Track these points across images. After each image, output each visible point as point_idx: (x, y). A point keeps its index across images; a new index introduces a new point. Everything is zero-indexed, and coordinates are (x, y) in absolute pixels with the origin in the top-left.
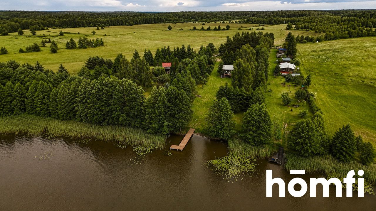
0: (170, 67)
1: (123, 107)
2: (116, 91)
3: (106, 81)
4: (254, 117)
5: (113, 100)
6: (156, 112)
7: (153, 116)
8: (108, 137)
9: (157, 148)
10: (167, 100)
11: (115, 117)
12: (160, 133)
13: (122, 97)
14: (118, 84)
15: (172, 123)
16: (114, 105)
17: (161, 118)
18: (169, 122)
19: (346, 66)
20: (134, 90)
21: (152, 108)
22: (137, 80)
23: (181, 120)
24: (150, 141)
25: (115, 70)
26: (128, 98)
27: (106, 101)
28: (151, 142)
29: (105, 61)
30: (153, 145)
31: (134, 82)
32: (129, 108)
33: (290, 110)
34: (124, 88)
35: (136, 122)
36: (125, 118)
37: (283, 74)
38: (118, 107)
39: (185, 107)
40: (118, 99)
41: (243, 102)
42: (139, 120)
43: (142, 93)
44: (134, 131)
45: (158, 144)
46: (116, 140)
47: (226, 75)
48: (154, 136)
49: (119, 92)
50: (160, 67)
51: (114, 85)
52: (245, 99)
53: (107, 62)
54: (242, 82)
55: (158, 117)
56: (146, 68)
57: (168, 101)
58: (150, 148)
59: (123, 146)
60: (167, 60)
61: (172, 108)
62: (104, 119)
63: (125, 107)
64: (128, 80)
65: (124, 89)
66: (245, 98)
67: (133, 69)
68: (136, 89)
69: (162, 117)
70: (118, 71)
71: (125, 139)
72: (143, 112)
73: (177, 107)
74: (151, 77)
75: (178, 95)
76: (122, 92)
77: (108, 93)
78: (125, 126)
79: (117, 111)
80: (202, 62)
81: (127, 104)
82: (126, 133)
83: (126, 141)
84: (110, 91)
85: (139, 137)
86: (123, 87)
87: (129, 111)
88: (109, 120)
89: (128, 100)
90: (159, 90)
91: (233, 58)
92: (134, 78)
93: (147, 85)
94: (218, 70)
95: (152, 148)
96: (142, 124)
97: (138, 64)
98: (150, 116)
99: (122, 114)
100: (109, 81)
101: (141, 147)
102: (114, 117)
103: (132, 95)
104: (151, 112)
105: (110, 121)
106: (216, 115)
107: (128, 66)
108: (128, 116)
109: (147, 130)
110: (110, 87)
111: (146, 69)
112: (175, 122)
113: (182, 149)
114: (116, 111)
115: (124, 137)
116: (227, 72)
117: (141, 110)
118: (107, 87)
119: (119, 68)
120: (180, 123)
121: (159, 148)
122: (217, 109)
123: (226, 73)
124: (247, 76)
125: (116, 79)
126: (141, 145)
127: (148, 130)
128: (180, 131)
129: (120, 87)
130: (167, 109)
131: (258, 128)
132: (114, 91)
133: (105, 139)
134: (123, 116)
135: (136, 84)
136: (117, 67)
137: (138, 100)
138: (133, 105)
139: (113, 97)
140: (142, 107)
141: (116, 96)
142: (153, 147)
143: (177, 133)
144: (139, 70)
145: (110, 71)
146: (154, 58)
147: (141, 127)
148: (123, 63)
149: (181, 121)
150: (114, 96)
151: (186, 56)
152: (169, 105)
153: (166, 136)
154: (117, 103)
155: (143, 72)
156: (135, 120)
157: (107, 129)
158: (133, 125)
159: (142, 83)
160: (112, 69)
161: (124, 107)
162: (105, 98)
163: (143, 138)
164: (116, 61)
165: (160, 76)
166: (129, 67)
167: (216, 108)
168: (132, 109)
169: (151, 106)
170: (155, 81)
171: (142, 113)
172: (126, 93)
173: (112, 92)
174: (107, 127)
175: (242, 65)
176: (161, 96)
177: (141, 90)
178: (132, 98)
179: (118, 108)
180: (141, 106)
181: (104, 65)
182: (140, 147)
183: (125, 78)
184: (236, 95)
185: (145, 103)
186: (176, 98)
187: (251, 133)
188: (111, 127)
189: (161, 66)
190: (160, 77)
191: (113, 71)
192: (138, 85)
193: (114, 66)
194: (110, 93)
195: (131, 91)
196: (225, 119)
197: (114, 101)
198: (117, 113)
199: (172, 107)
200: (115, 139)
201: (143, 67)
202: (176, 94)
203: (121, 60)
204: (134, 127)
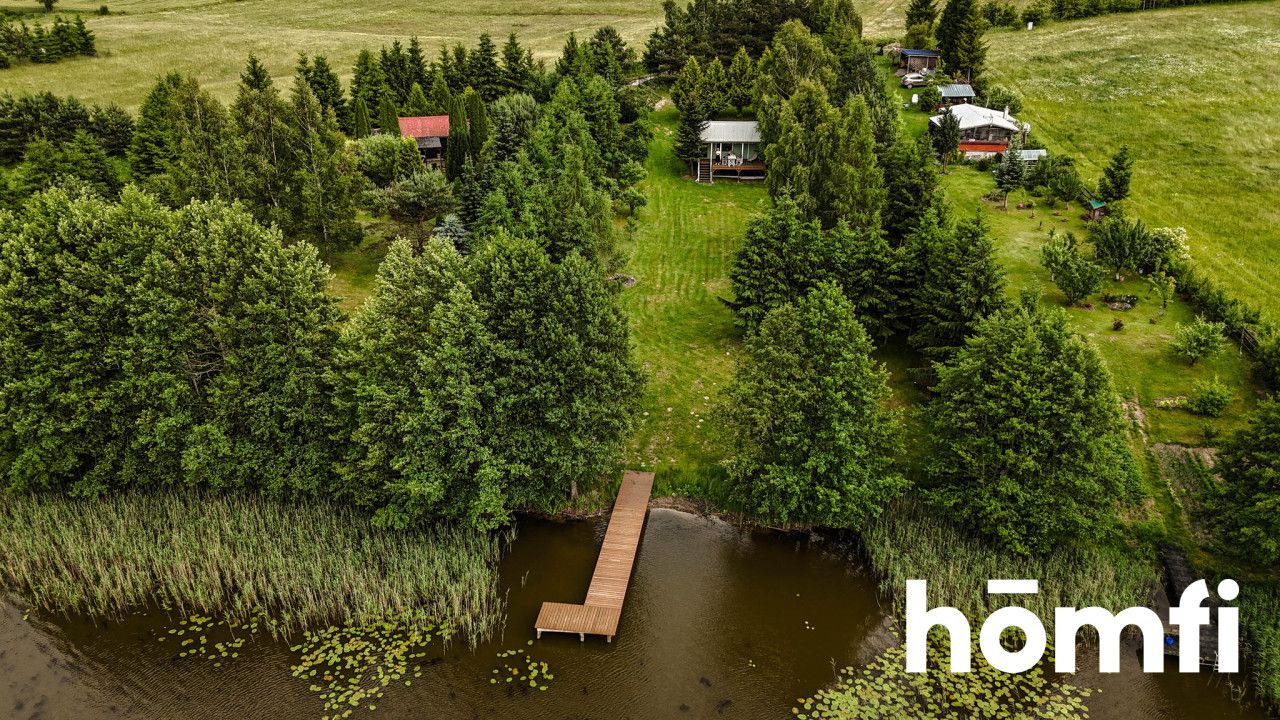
0: (443, 140)
1: (203, 382)
2: (150, 285)
3: (80, 222)
4: (1021, 395)
5: (130, 341)
6: (427, 401)
7: (406, 428)
8: (114, 584)
9: (446, 634)
10: (485, 323)
11: (155, 444)
12: (455, 522)
13: (195, 319)
14: (160, 238)
15: (526, 462)
16: (142, 370)
17: (460, 439)
18: (510, 460)
19: (1204, 113)
20: (269, 271)
21: (392, 376)
22: (276, 209)
23: (580, 437)
24: (400, 588)
25: (148, 161)
26: (232, 320)
27: (86, 347)
28: (403, 593)
29: (91, 119)
30: (422, 614)
31: (263, 219)
32: (244, 386)
33: (1111, 324)
34: (202, 260)
35: (293, 463)
36: (225, 449)
37: (970, 155)
38: (169, 384)
39: (602, 358)
40: (164, 335)
41: (882, 300)
42: (313, 455)
43: (319, 287)
44: (286, 521)
45: (449, 604)
46: (172, 598)
47: (718, 166)
48: (418, 551)
49: (165, 288)
50: (389, 137)
51: (133, 247)
52: (892, 287)
53: (101, 121)
54: (833, 197)
55: (435, 432)
56: (323, 140)
57: (494, 330)
58: (406, 638)
59: (220, 647)
60: (418, 104)
61: (525, 370)
62: (87, 462)
63: (218, 380)
64: (225, 210)
65: (199, 269)
66: (892, 277)
67: (251, 149)
68: (282, 264)
69: (464, 429)
70: (165, 163)
71: (231, 591)
72: (336, 401)
73: (555, 361)
74: (356, 187)
75: (555, 286)
76: (189, 285)
77: (94, 298)
78: (224, 492)
79: (162, 409)
80: (598, 108)
81: (230, 359)
82: (233, 546)
83: (239, 604)
84: (104, 284)
85: (325, 569)
86: (192, 254)
87: (242, 402)
88: (116, 467)
89: (232, 330)
90: (432, 262)
91: (726, 92)
92: (260, 202)
93: (337, 235)
94: (679, 145)
95: (415, 637)
96: (334, 476)
97: (277, 122)
98: (388, 430)
99: (200, 422)
100: (94, 217)
101: (344, 641)
102: (145, 447)
103: (253, 302)
104: (387, 407)
105: (126, 472)
106: (796, 397)
107: (216, 131)
108: (238, 428)
109: (372, 513)
110: (105, 261)
111: (324, 150)
112: (548, 452)
113: (608, 627)
114: (159, 408)
115: (222, 577)
116: (719, 153)
117: (325, 388)
118: (84, 257)
119: (167, 151)
120: (574, 458)
121: (461, 635)
122: (797, 357)
123: (717, 159)
124: (855, 163)
125: (144, 207)
126: (338, 621)
127: (378, 512)
128: (569, 495)
129: (172, 257)
130: (491, 378)
131: (1050, 458)
132: (134, 281)
133: (94, 602)
134: (205, 438)
135: (273, 235)
136: (160, 143)
137: (299, 332)
138: (265, 367)
139: (131, 320)
140: (329, 376)
141: (147, 315)
142: (424, 634)
143: (553, 512)
144: (281, 152)
145: (120, 168)
146: (348, 96)
147: (329, 494)
148: (189, 116)
149: (579, 444)
150: (136, 314)
151: (501, 88)
152: (503, 350)
153: (491, 541)
154: (160, 358)
155: (310, 163)
156: (288, 454)
157: (111, 525)
158: (276, 485)
159: (308, 224)
160: (132, 157)
161: (212, 375)
162: (76, 333)
163: (351, 570)
164: (150, 112)
165: (405, 181)
166: (226, 136)
167: (787, 355)
168: (264, 388)
169: (387, 366)
170: (376, 212)
171: (331, 408)
172: (217, 290)
173: (121, 291)
174: (108, 507)
175: (824, 111)
176: (447, 301)
177: (309, 271)
178: (258, 318)
179: (167, 392)
180: (320, 370)
181: (80, 134)
182: (335, 642)
183: (205, 196)
184: (843, 264)
185: (344, 346)
186: (541, 308)
187: (1008, 486)
188: (138, 508)
189: (397, 133)
190: (405, 188)
191: (136, 167)
192: (291, 235)
193: (144, 140)
194: (108, 300)
195: (247, 280)
196: (848, 413)
197: (137, 348)
198: (163, 424)
199: (518, 363)
200: (162, 590)
201: (305, 134)
202: (537, 280)
203: (175, 102)
204: (286, 497)
